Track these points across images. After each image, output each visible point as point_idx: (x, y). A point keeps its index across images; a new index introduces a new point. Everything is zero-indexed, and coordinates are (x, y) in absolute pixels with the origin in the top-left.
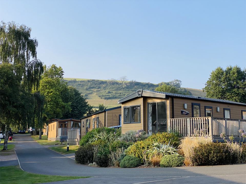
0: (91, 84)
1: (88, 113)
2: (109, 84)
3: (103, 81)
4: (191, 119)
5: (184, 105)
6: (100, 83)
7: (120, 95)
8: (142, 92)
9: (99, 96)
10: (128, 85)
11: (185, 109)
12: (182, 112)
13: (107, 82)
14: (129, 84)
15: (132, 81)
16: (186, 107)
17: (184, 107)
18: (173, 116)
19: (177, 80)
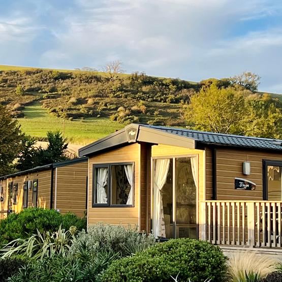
0: (33, 80)
1: (21, 157)
2: (78, 81)
3: (63, 72)
4: (257, 205)
5: (242, 165)
6: (56, 79)
7: (105, 107)
8: (139, 130)
9: (52, 109)
10: (125, 83)
11: (245, 175)
12: (237, 183)
13: (74, 76)
14: (129, 82)
15: (135, 74)
16: (247, 170)
17: (243, 171)
18: (213, 194)
19: (249, 74)
